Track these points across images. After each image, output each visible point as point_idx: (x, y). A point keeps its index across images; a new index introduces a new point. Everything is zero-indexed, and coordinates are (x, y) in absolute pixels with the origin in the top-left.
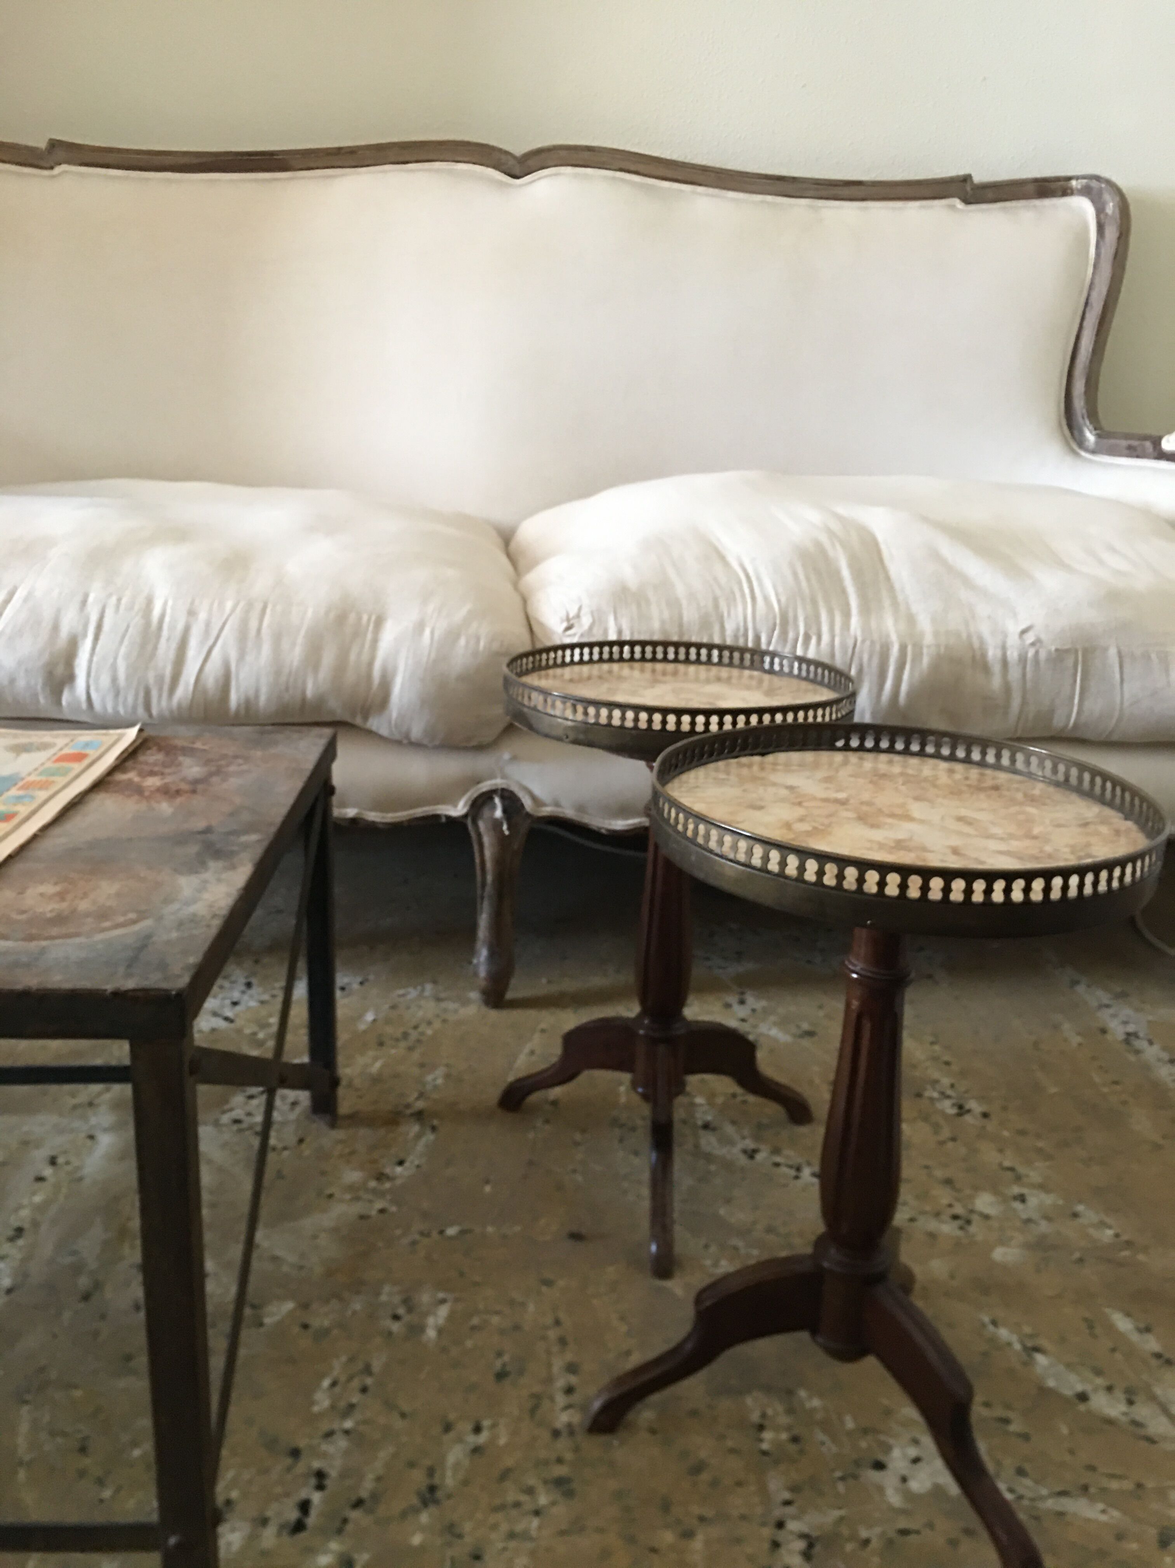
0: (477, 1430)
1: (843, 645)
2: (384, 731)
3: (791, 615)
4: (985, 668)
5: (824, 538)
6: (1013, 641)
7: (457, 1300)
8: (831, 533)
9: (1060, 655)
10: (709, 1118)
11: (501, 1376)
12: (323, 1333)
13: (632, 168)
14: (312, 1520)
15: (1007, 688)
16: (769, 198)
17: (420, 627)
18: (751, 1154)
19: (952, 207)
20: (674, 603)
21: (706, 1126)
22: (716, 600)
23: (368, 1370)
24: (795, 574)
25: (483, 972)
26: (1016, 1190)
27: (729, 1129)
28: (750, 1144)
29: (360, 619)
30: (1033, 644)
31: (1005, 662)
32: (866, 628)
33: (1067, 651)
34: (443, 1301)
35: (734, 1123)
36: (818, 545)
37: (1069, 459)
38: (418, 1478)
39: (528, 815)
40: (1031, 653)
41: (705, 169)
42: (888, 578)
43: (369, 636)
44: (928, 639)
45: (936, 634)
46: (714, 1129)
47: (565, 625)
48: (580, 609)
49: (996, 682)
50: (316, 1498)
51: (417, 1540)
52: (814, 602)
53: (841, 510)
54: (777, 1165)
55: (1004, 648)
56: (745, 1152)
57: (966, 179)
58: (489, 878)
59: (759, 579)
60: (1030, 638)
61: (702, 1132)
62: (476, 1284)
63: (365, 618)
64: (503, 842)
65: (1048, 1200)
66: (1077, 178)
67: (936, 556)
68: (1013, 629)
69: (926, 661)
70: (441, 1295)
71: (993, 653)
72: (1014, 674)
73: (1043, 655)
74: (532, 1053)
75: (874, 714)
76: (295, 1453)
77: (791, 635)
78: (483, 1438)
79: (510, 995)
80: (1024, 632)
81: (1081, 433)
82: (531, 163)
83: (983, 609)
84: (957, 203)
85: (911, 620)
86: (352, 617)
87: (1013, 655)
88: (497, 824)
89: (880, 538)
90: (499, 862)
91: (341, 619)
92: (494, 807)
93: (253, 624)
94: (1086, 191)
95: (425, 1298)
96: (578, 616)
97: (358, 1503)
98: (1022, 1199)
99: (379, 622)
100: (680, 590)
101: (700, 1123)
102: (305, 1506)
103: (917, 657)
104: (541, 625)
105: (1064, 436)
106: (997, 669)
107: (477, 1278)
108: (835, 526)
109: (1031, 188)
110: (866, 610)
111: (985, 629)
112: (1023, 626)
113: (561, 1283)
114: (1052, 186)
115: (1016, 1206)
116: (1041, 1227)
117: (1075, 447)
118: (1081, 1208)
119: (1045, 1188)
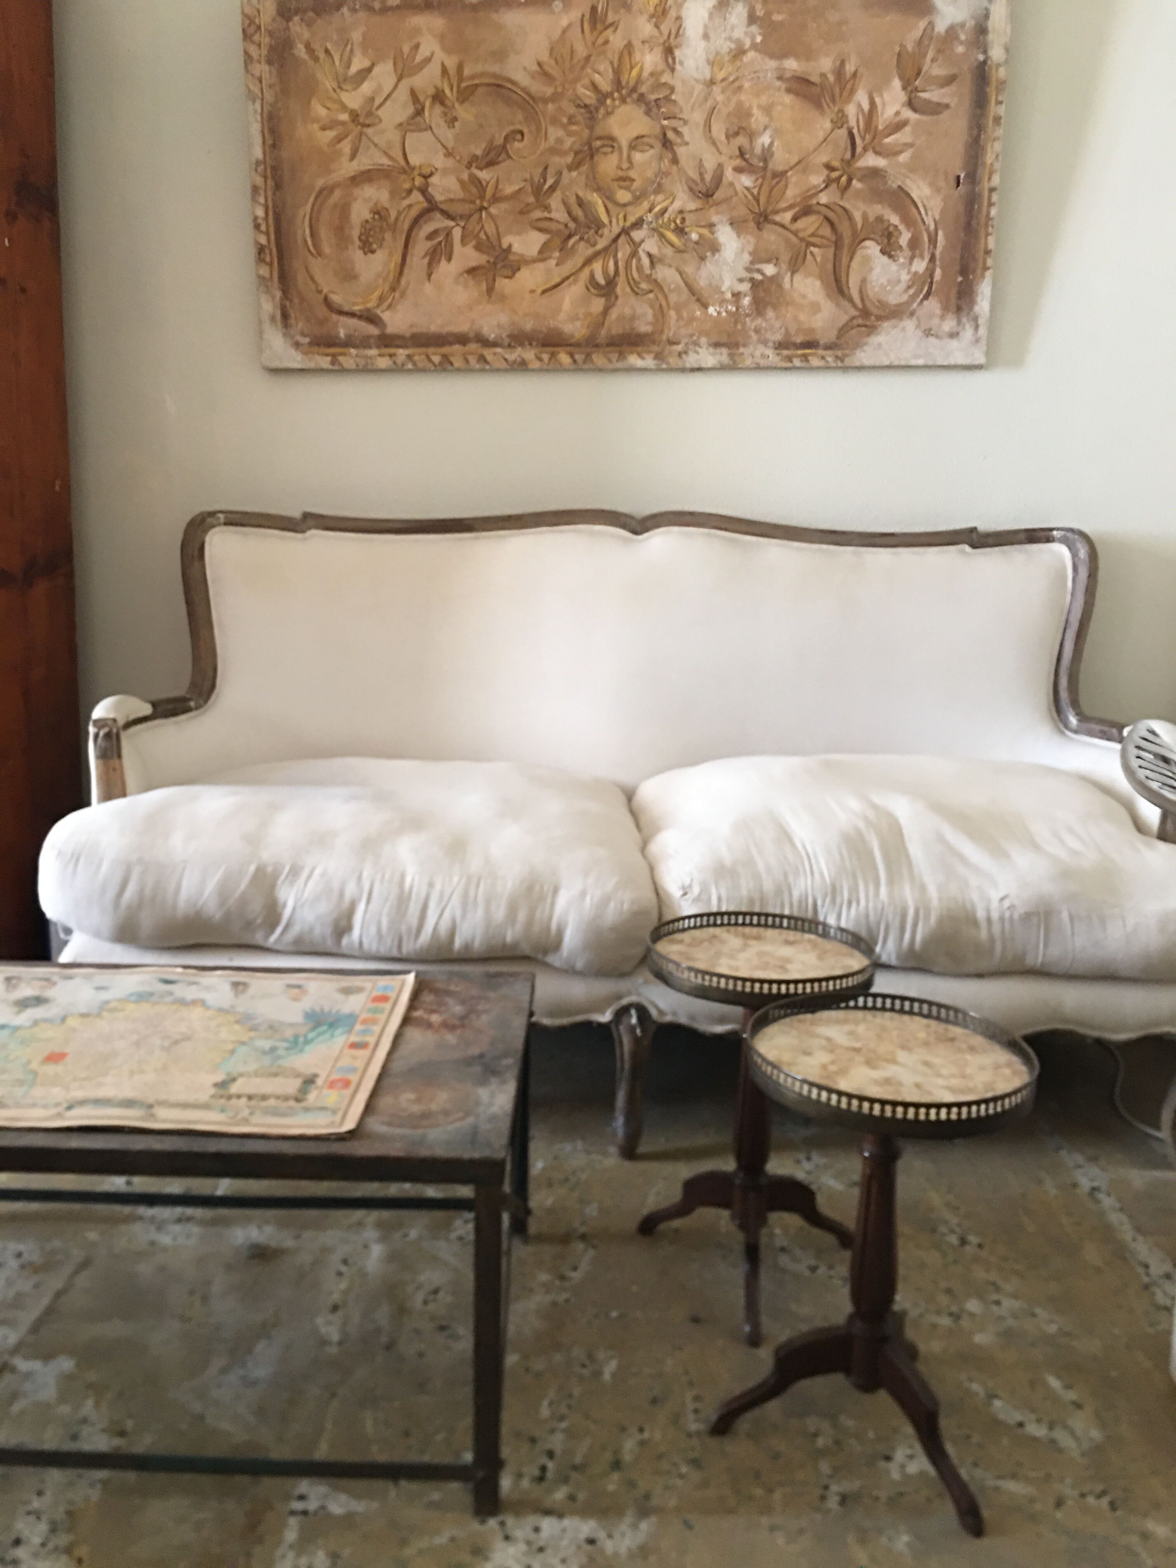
0: (641, 1430)
1: (875, 908)
2: (557, 964)
3: (838, 887)
4: (975, 923)
5: (862, 825)
6: (995, 904)
7: (622, 1357)
8: (868, 822)
9: (1027, 917)
10: (784, 1244)
11: (654, 1401)
12: (539, 1375)
13: (723, 526)
14: (549, 1475)
15: (991, 939)
16: (824, 547)
17: (583, 894)
18: (813, 1269)
19: (963, 552)
20: (757, 876)
21: (782, 1249)
22: (786, 875)
23: (570, 1396)
24: (841, 854)
25: (620, 1132)
26: (995, 1297)
27: (799, 1252)
28: (813, 1262)
29: (542, 887)
30: (1009, 908)
31: (989, 920)
32: (890, 895)
33: (1033, 913)
34: (613, 1357)
35: (801, 1247)
36: (859, 833)
37: (1056, 739)
38: (608, 1456)
39: (654, 1022)
40: (1007, 915)
41: (776, 527)
42: (908, 856)
43: (549, 900)
44: (935, 903)
45: (940, 900)
46: (788, 1252)
47: (681, 893)
48: (692, 880)
49: (984, 934)
50: (550, 1465)
51: (611, 1488)
52: (855, 877)
53: (877, 800)
54: (831, 1277)
55: (988, 911)
56: (809, 1267)
57: (973, 530)
58: (627, 1066)
59: (816, 858)
60: (1007, 903)
61: (780, 1254)
62: (633, 1348)
63: (546, 888)
64: (636, 1041)
65: (1016, 1304)
66: (1058, 529)
67: (941, 839)
68: (995, 896)
69: (933, 920)
70: (611, 1353)
71: (981, 914)
72: (996, 929)
73: (1016, 916)
74: (658, 1194)
75: (898, 957)
76: (533, 1440)
77: (838, 901)
78: (646, 1435)
79: (639, 1151)
80: (1002, 899)
81: (1067, 718)
82: (649, 524)
83: (974, 881)
84: (967, 548)
85: (923, 888)
86: (537, 888)
87: (995, 915)
88: (632, 1029)
89: (903, 822)
90: (634, 1055)
91: (530, 888)
92: (631, 1016)
93: (472, 893)
94: (1064, 541)
95: (601, 1355)
96: (690, 886)
97: (575, 1468)
98: (998, 1303)
99: (556, 891)
100: (761, 867)
101: (778, 1247)
102: (543, 1469)
103: (927, 917)
104: (666, 892)
105: (1053, 719)
106: (984, 925)
107: (633, 1344)
108: (871, 814)
109: (1022, 536)
110: (891, 882)
111: (975, 896)
112: (1002, 894)
113: (688, 1349)
114: (1038, 534)
115: (994, 1308)
116: (1011, 1322)
117: (1061, 726)
118: (1038, 1311)
119: (1015, 1296)
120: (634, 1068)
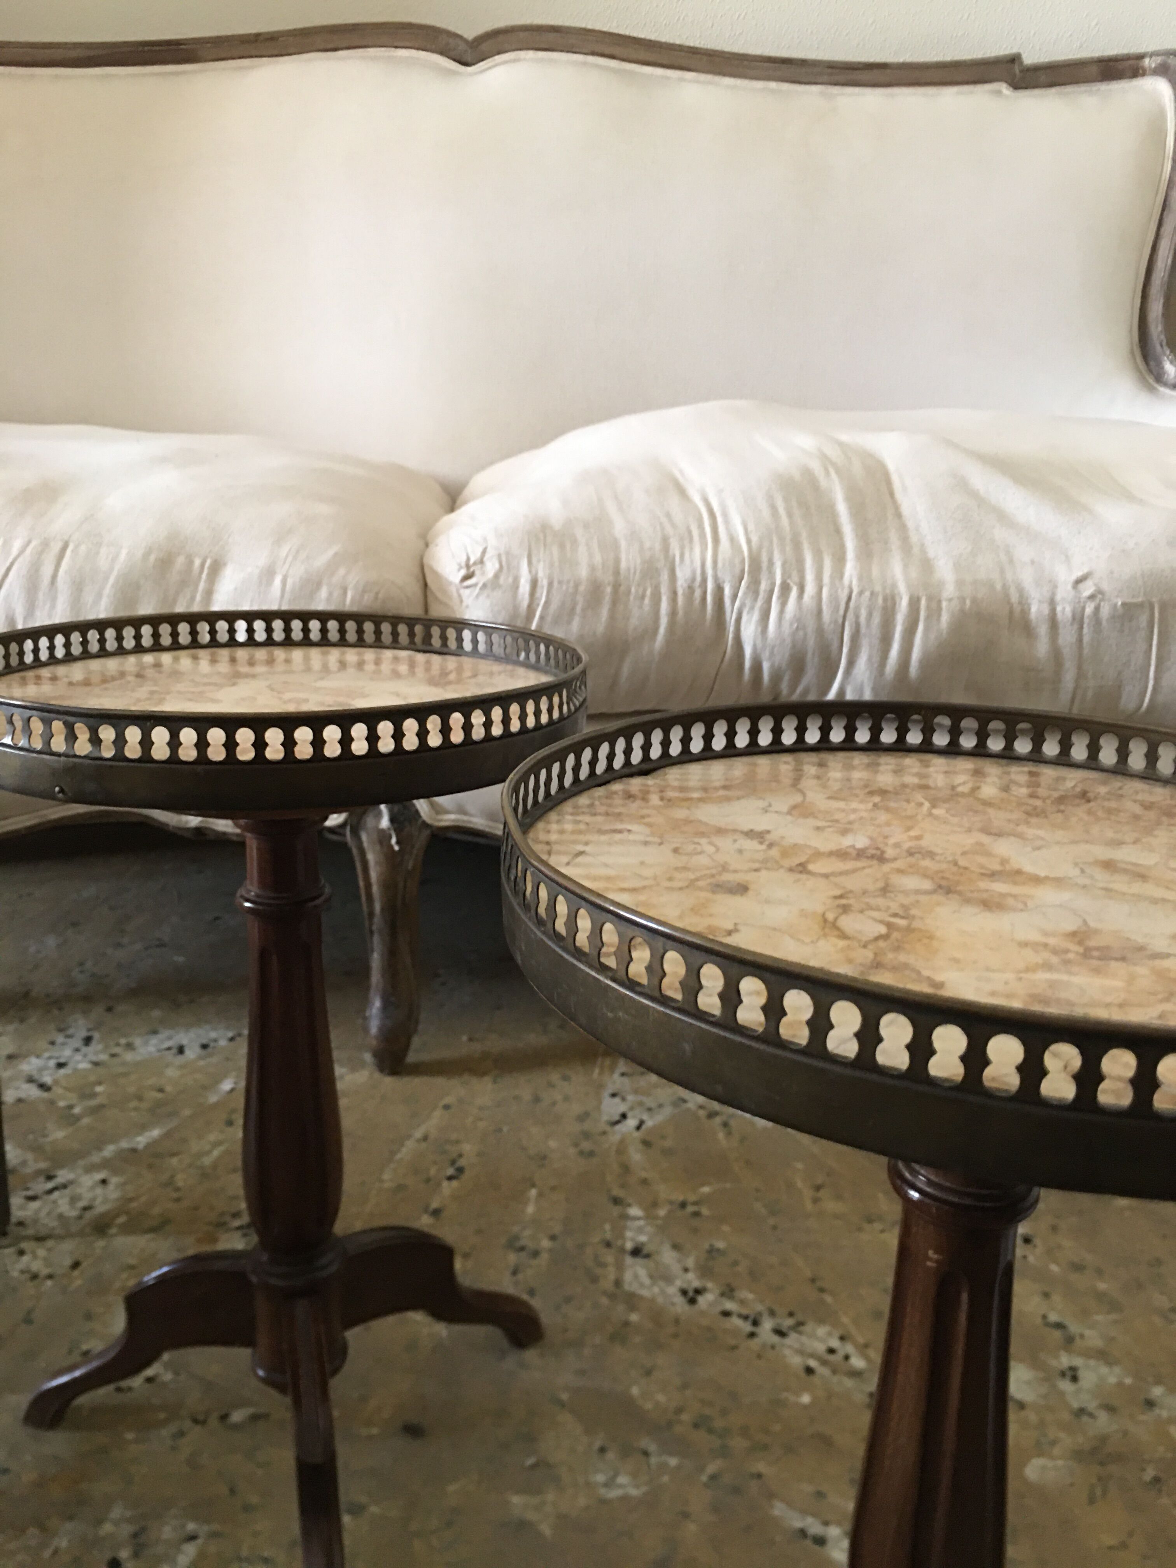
1: (834, 599)
3: (764, 558)
4: (1027, 628)
5: (815, 466)
6: (1064, 592)
7: (214, 1535)
8: (825, 459)
9: (1129, 612)
10: (643, 1238)
13: (607, 51)
15: (1056, 654)
16: (773, 85)
17: (269, 573)
18: (692, 1296)
19: (999, 93)
20: (611, 546)
21: (636, 1252)
22: (665, 541)
24: (773, 508)
25: (374, 1026)
26: (1065, 1360)
27: (668, 1257)
28: (693, 1280)
29: (191, 563)
30: (1092, 597)
31: (1053, 622)
32: (864, 575)
33: (1141, 605)
34: (192, 1538)
35: (676, 1247)
36: (807, 473)
37: (1144, 397)
39: (425, 825)
40: (1089, 609)
41: (694, 51)
42: (898, 515)
43: (202, 585)
44: (949, 590)
45: (960, 583)
46: (648, 1256)
47: (463, 572)
48: (484, 552)
49: (1042, 648)
52: (797, 546)
53: (844, 437)
54: (726, 1314)
55: (1052, 603)
56: (684, 1292)
57: (1014, 60)
58: (378, 907)
59: (725, 515)
60: (1088, 589)
61: (629, 1260)
62: (247, 1508)
63: (197, 562)
64: (392, 860)
65: (1112, 1376)
66: (1152, 55)
67: (962, 485)
68: (1065, 577)
69: (945, 618)
70: (191, 1526)
71: (1037, 610)
72: (1067, 637)
73: (1105, 611)
74: (425, 1138)
77: (764, 586)
79: (412, 1058)
80: (1079, 581)
81: (1159, 365)
82: (485, 47)
83: (1024, 553)
84: (1004, 88)
85: (927, 565)
86: (181, 560)
87: (1065, 611)
88: (383, 838)
89: (891, 467)
90: (389, 886)
91: (165, 563)
92: (379, 815)
93: (47, 570)
94: (1162, 70)
96: (481, 561)
98: (1073, 1375)
99: (216, 569)
100: (619, 528)
101: (629, 1246)
103: (935, 612)
104: (435, 573)
105: (1139, 371)
106: (1043, 630)
107: (254, 1499)
108: (833, 453)
109: (1094, 69)
110: (866, 552)
111: (1027, 577)
112: (1079, 574)
113: (374, 1509)
114: (1120, 66)
115: (1066, 1386)
116: (1103, 1422)
117: (1151, 381)
118: (1157, 1392)
119: (1103, 1355)
120: (392, 910)
